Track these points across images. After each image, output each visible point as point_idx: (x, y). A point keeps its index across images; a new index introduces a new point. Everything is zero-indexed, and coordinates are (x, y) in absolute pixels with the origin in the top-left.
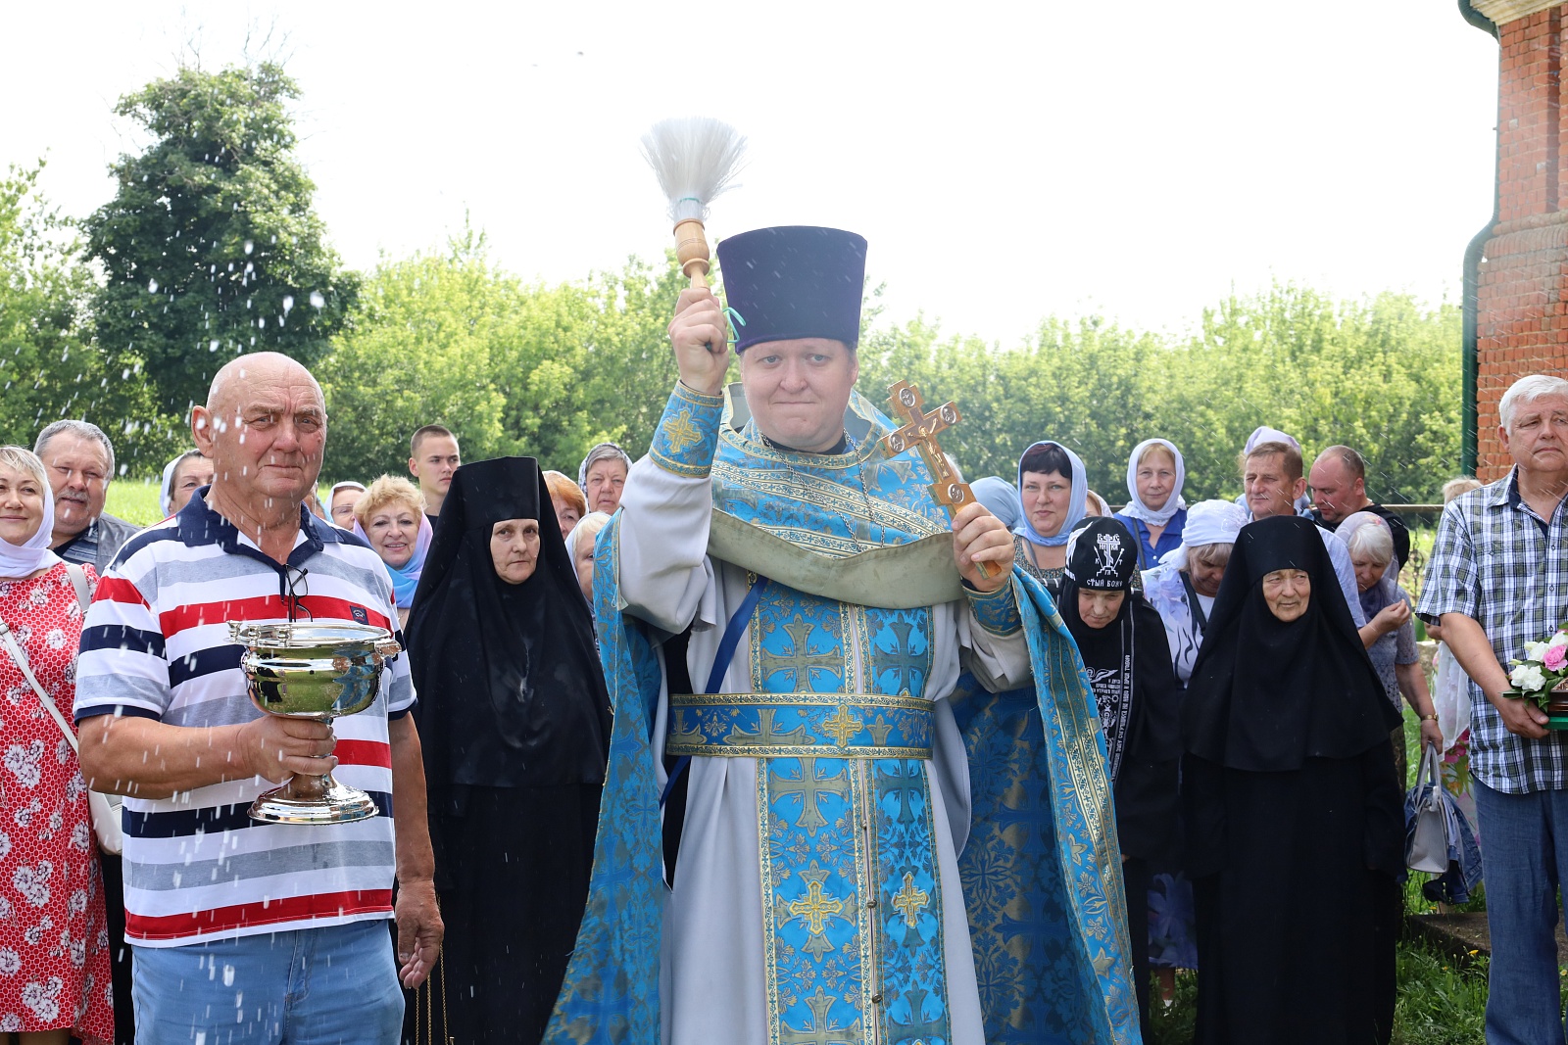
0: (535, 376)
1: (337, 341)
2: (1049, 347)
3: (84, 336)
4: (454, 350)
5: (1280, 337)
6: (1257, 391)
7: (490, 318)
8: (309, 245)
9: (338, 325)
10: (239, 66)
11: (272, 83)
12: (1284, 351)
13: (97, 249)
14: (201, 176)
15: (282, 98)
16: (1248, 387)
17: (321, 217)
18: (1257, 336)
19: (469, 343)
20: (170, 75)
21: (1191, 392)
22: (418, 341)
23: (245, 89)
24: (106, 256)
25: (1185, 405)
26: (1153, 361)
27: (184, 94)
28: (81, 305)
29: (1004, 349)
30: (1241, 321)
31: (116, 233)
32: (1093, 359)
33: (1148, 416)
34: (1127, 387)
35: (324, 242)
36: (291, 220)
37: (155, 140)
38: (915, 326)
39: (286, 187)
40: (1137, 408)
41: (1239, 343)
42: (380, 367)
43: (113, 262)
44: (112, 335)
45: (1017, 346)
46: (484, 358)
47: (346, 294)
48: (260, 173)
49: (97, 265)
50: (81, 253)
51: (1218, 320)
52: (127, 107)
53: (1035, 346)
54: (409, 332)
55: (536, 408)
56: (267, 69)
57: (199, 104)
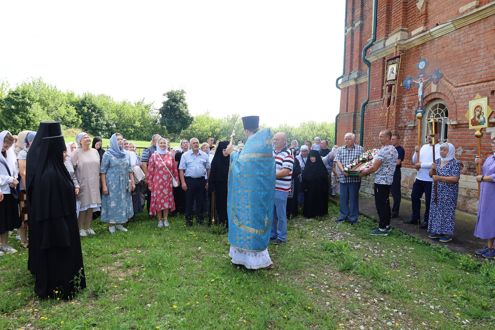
0: (215, 130)
1: (191, 125)
2: (280, 128)
3: (159, 124)
4: (205, 127)
5: (310, 127)
6: (307, 134)
7: (210, 123)
8: (187, 113)
9: (191, 123)
10: (179, 90)
11: (183, 92)
12: (310, 129)
13: (160, 113)
14: (174, 104)
15: (184, 94)
16: (305, 133)
17: (189, 109)
18: (307, 127)
19: (207, 126)
20: (170, 91)
21: (298, 134)
22: (201, 125)
23: (179, 93)
24: (161, 114)
25: (297, 135)
26: (293, 130)
27: (172, 93)
28: (158, 120)
29: (275, 128)
30: (305, 125)
31: (163, 111)
32: (286, 129)
33: (293, 137)
34: (290, 133)
35: (189, 112)
36: (185, 110)
37: (168, 99)
38: (264, 125)
39: (184, 105)
40: (291, 136)
41: (304, 128)
42: (196, 128)
43: (162, 115)
44: (162, 124)
45: (277, 128)
46: (209, 128)
47: (192, 119)
48: (181, 103)
49: (160, 115)
50: (158, 113)
51: (302, 125)
52: (164, 95)
53: (279, 127)
54: (199, 124)
55: (216, 134)
56: (182, 90)
57: (173, 94)
